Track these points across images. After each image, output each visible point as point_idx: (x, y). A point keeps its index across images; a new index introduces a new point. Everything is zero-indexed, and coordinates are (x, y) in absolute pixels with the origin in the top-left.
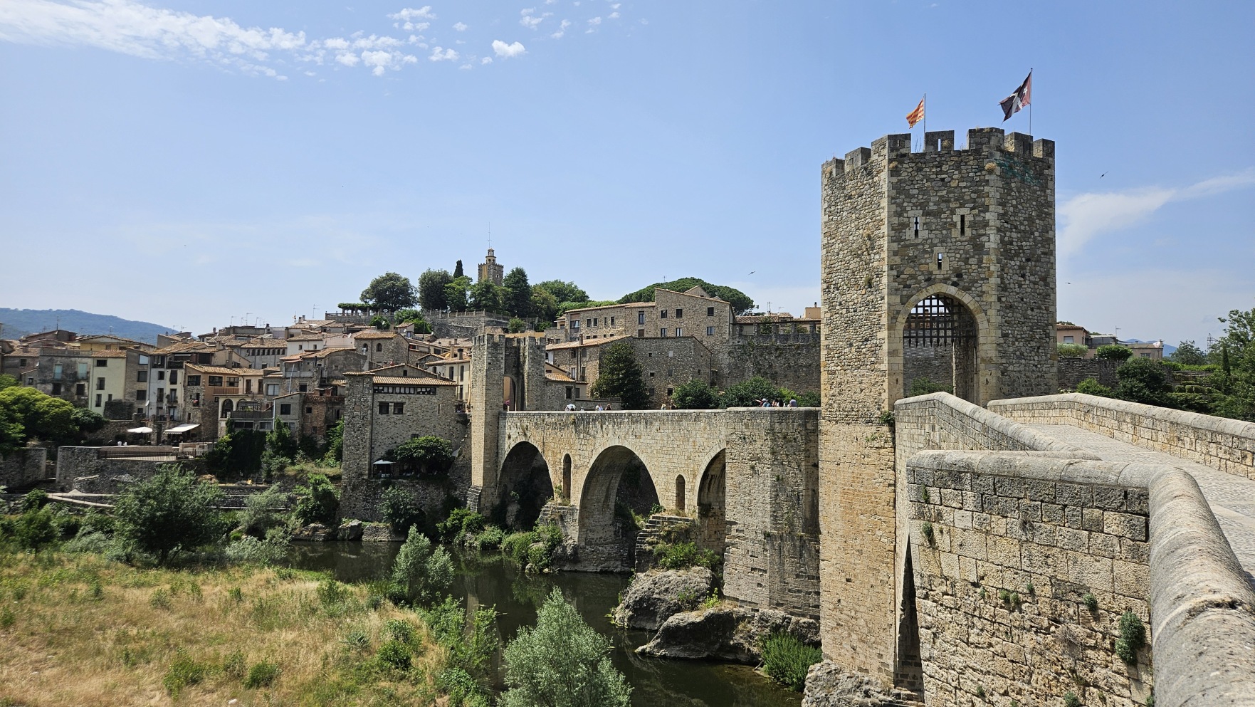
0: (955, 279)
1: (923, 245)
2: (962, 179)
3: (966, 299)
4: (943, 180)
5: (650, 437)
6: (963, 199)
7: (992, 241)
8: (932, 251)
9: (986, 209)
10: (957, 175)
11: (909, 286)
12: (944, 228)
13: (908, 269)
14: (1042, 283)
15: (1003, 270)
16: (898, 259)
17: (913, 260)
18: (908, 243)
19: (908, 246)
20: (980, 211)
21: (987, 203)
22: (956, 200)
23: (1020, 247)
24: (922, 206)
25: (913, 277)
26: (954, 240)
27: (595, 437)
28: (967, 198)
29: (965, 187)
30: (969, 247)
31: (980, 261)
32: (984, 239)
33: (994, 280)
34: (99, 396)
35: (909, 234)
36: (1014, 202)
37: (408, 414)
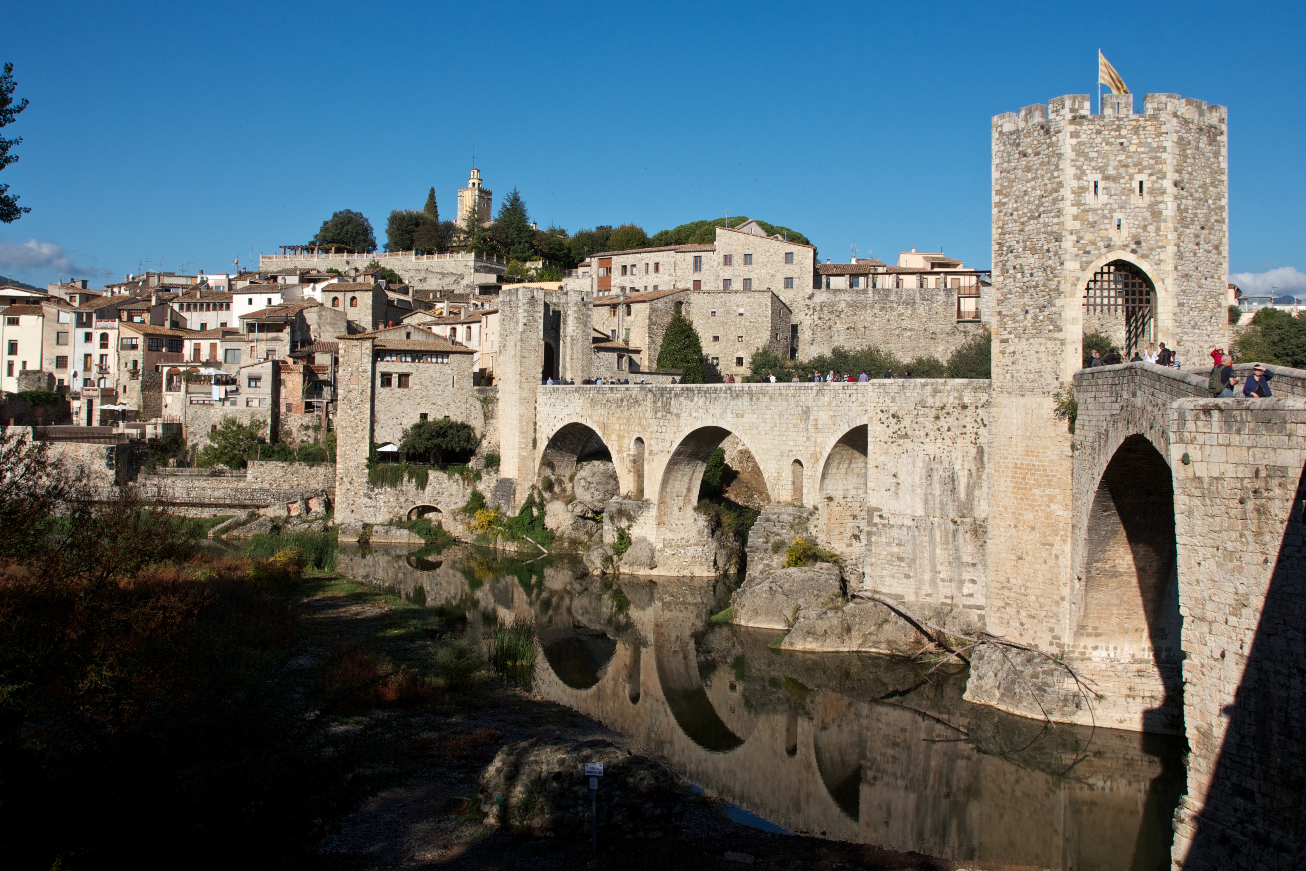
0: (1134, 246)
1: (1103, 210)
2: (1140, 144)
3: (1145, 266)
4: (1122, 144)
5: (755, 416)
6: (1141, 164)
7: (1169, 209)
8: (1112, 217)
9: (1164, 177)
10: (1135, 141)
11: (1088, 253)
12: (1122, 193)
13: (1088, 234)
14: (1214, 251)
15: (1179, 238)
16: (1077, 225)
17: (1093, 225)
18: (1087, 207)
19: (1088, 211)
20: (1158, 178)
21: (1164, 170)
22: (1135, 165)
23: (1196, 215)
24: (1102, 169)
25: (1093, 243)
26: (1132, 206)
27: (678, 416)
28: (1145, 163)
29: (1143, 153)
30: (1148, 215)
31: (1158, 229)
32: (1161, 206)
33: (1171, 249)
34: (11, 363)
35: (1089, 197)
36: (1190, 169)
37: (416, 387)
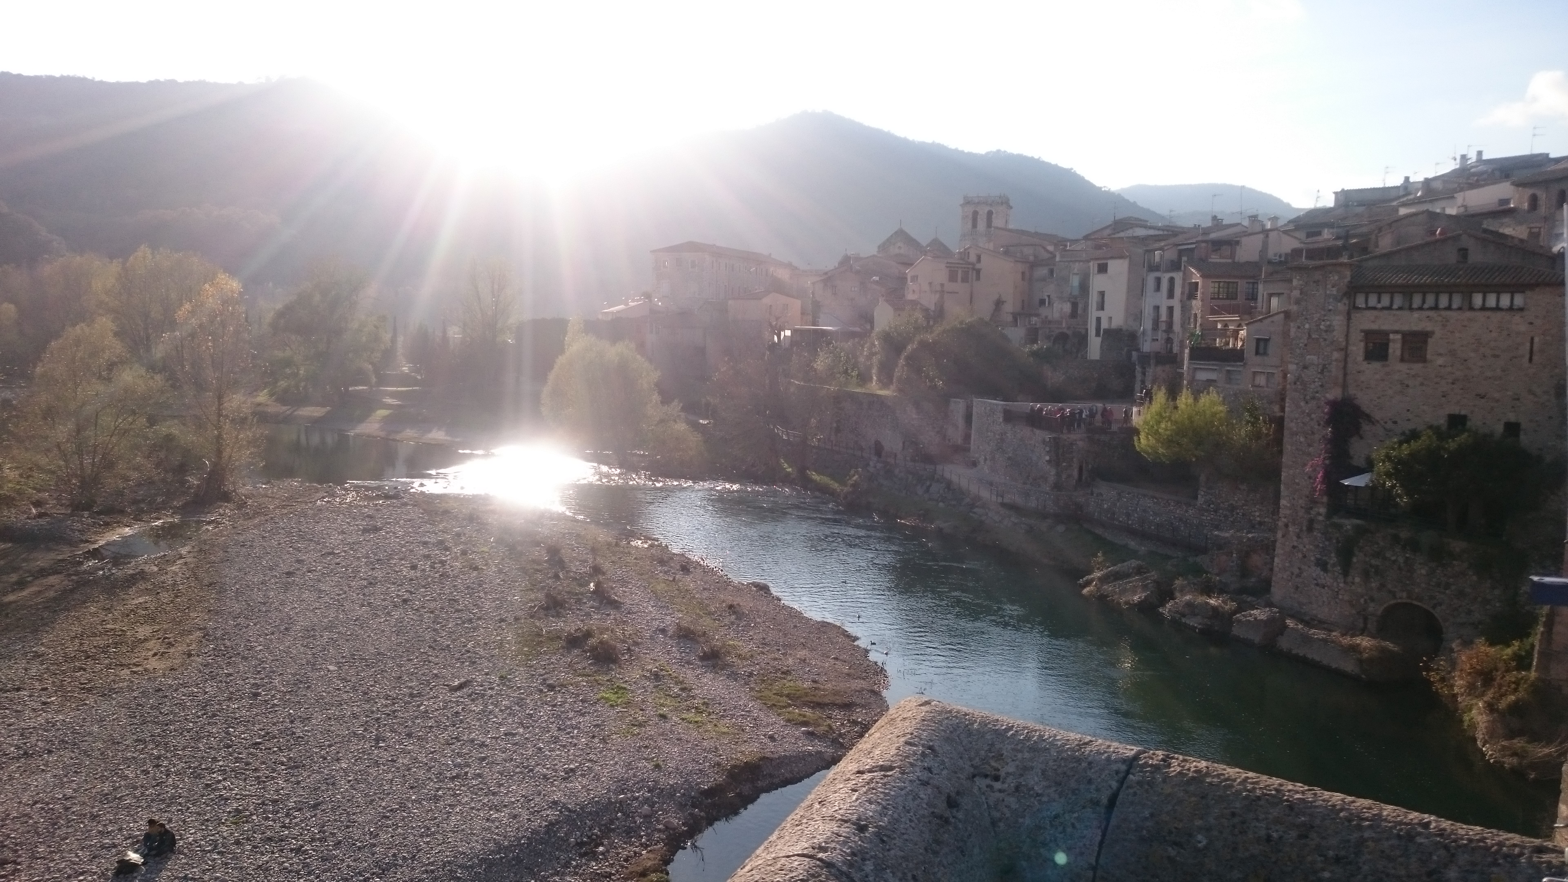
34: (1099, 320)
37: (1440, 361)
